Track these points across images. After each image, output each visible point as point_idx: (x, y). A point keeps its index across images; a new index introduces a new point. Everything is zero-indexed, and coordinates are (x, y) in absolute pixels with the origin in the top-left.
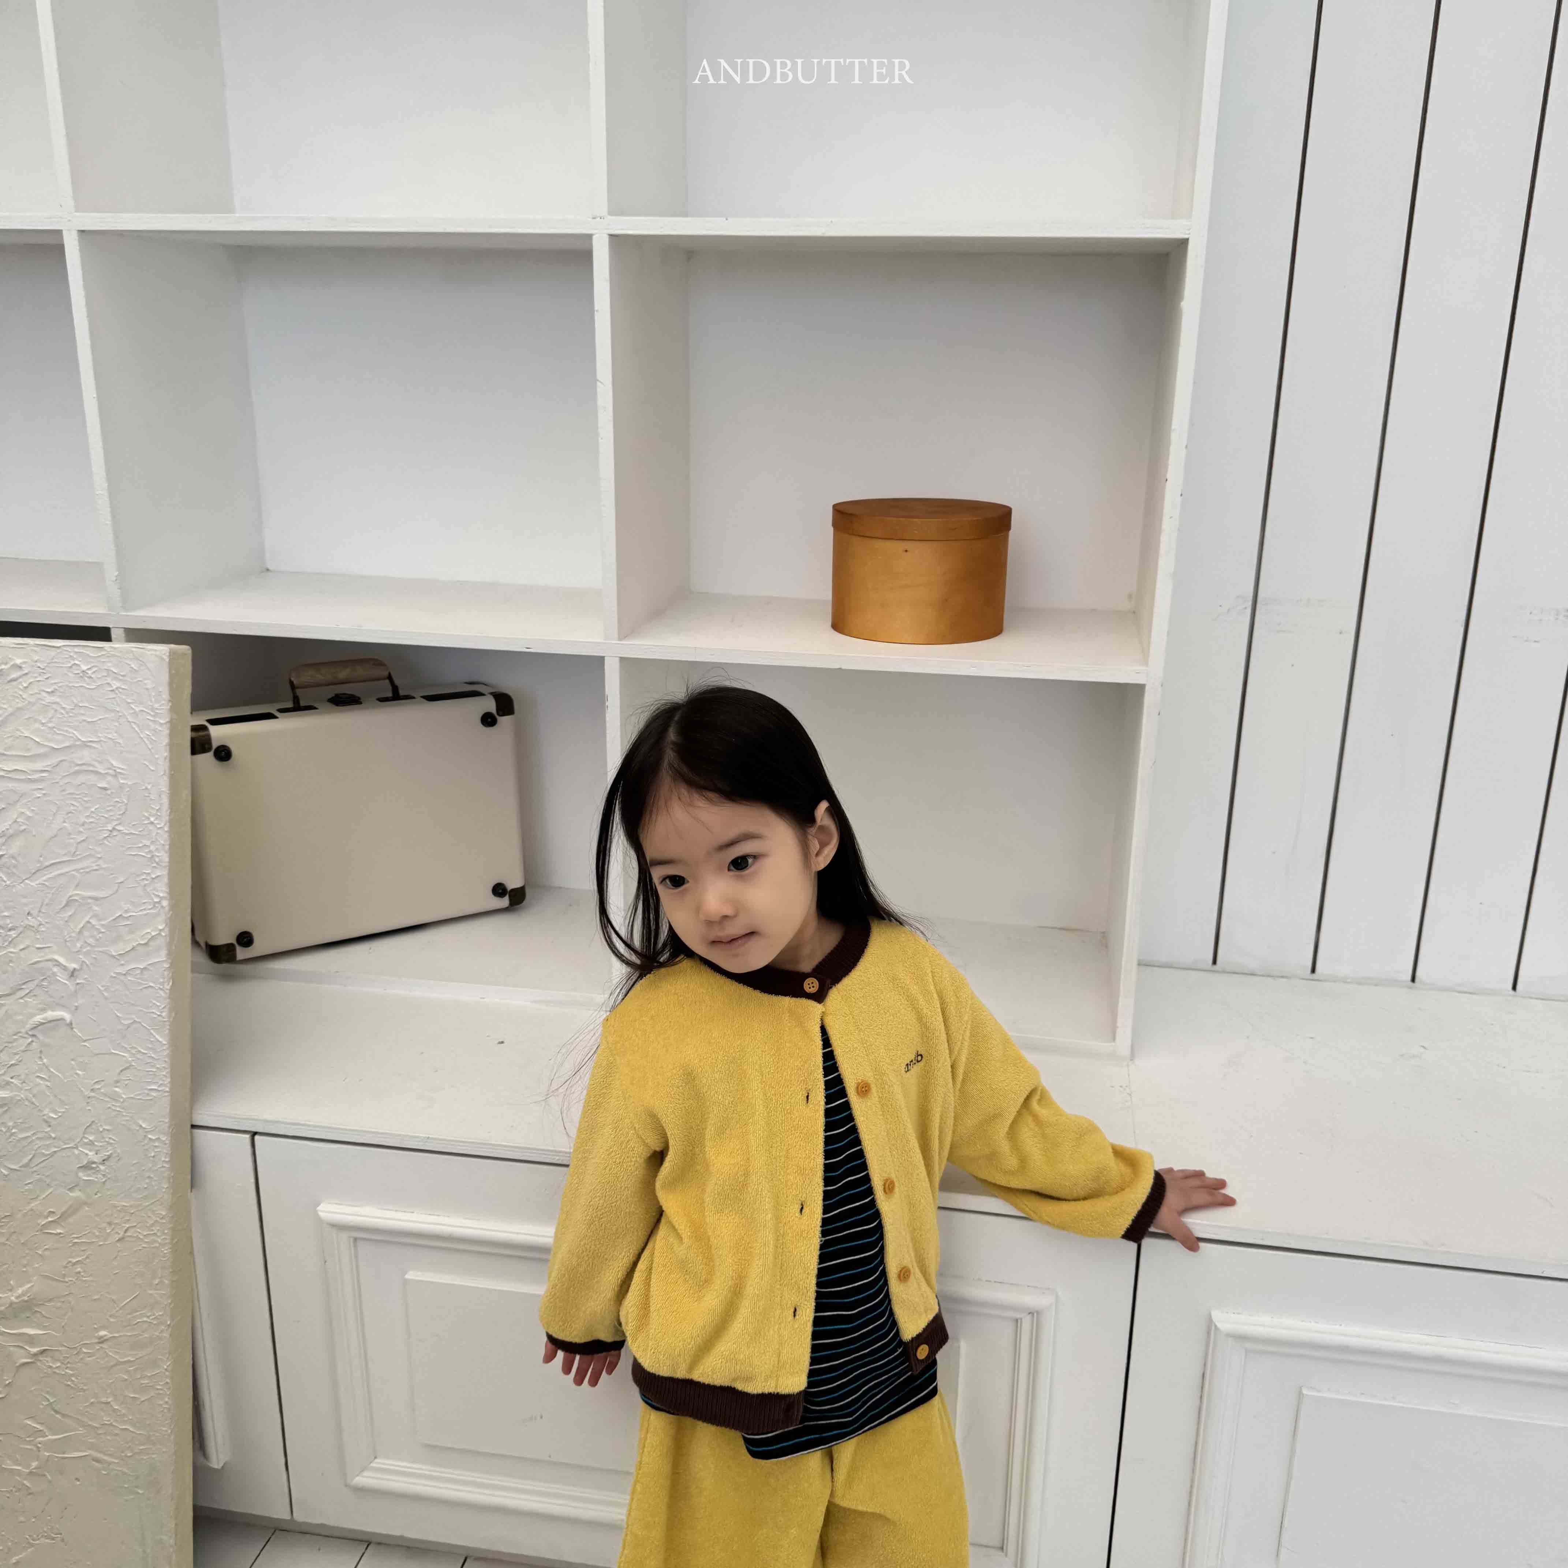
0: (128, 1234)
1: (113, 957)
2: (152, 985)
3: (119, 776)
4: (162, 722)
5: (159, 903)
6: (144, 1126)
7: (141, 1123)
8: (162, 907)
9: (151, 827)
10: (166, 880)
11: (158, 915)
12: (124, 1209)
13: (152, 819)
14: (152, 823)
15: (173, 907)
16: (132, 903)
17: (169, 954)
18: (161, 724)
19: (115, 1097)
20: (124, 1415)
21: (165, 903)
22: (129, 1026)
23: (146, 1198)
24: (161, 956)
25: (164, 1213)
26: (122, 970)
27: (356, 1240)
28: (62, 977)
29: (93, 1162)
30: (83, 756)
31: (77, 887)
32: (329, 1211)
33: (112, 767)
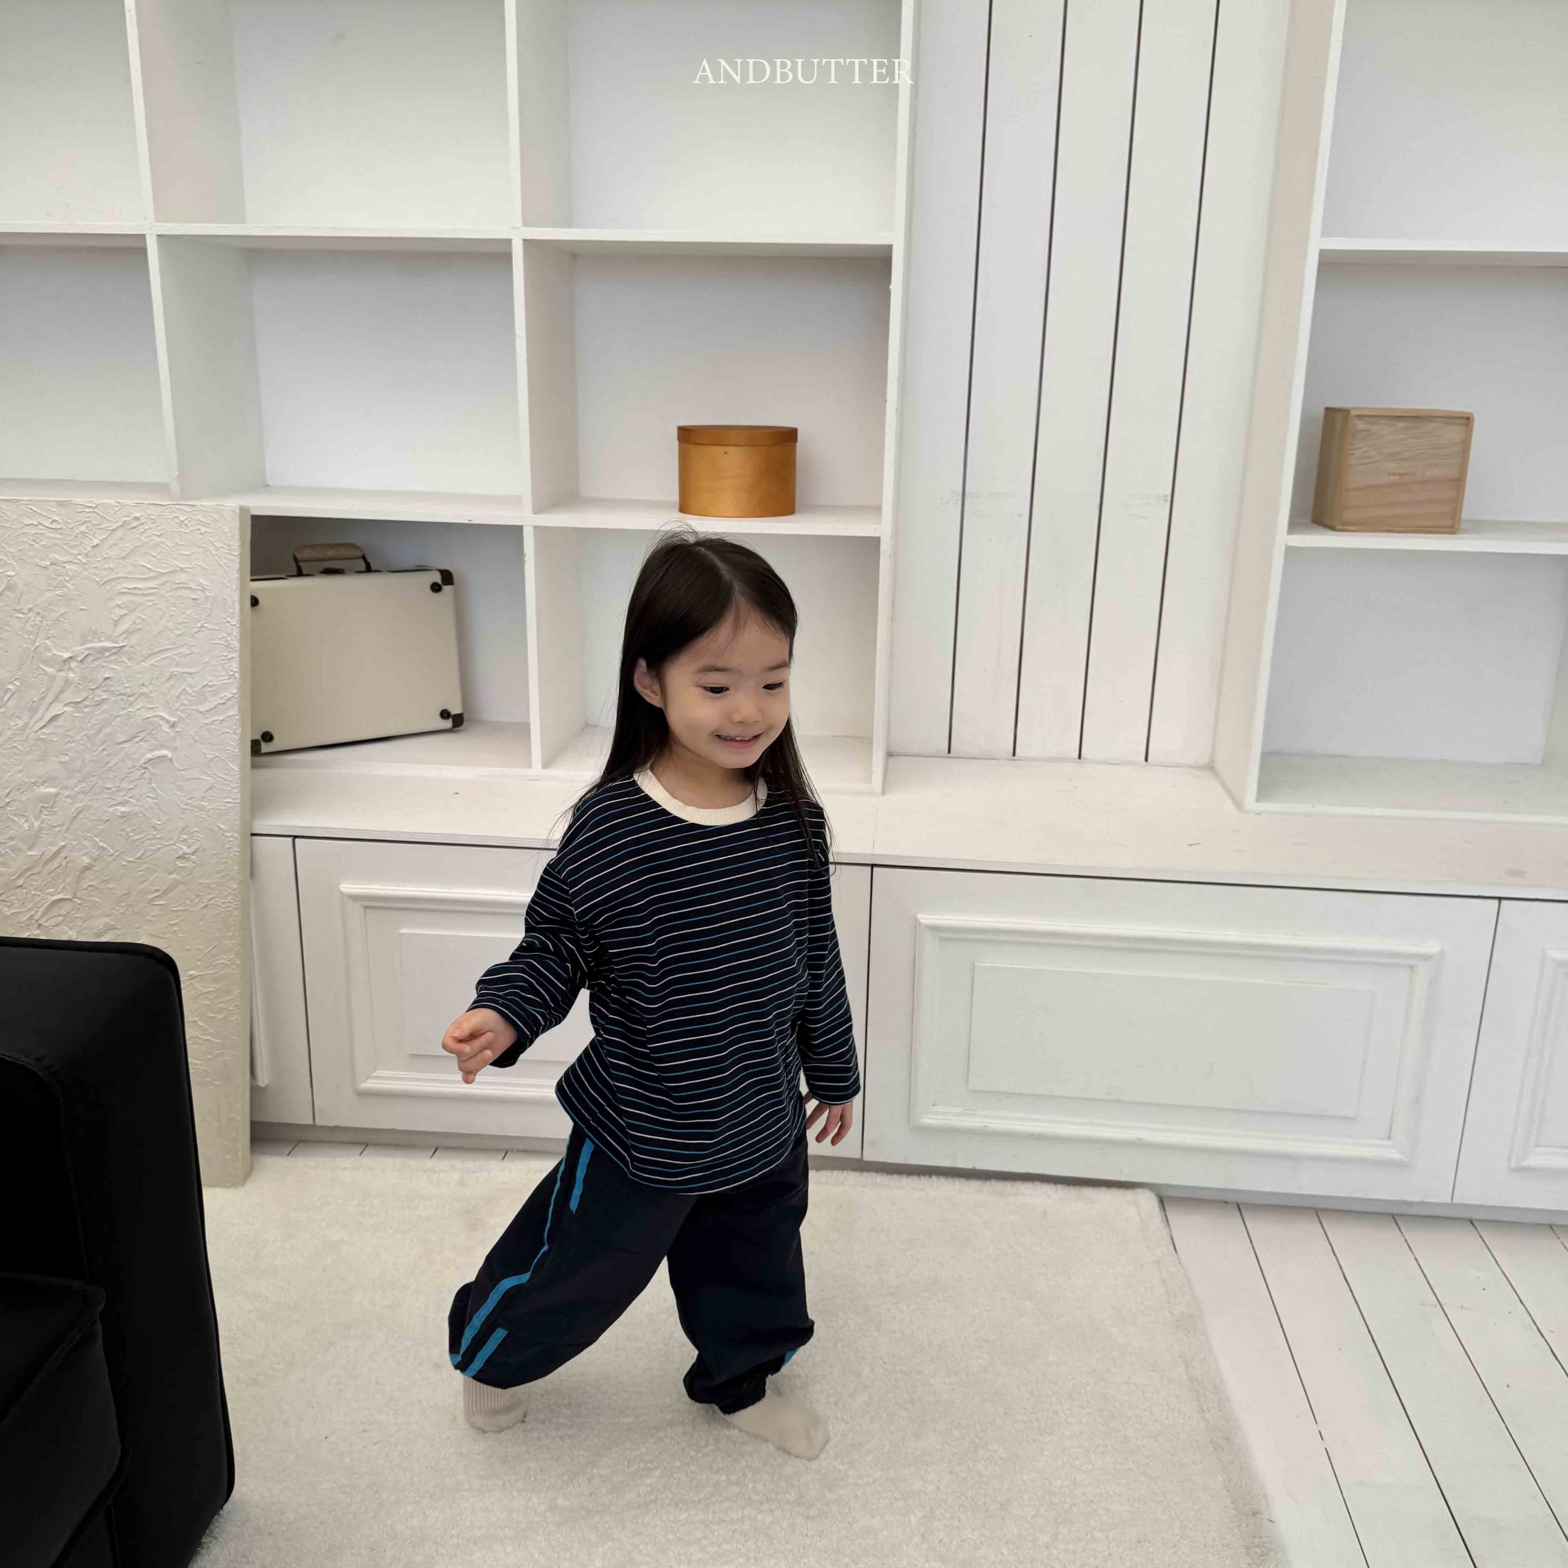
0: (211, 902)
1: (201, 712)
2: (228, 730)
3: (206, 590)
4: (235, 553)
5: (233, 675)
6: (222, 827)
7: (220, 825)
8: (235, 678)
9: (227, 624)
10: (237, 660)
11: (232, 683)
12: (208, 886)
13: (228, 619)
14: (228, 622)
15: (243, 678)
16: (214, 675)
17: (240, 710)
18: (235, 556)
19: (202, 809)
20: (207, 1030)
21: (237, 675)
22: (212, 760)
23: (223, 877)
24: (234, 712)
25: (235, 886)
26: (206, 721)
27: (366, 907)
28: (165, 728)
29: (187, 854)
30: (182, 577)
31: (177, 666)
32: (347, 887)
33: (200, 585)
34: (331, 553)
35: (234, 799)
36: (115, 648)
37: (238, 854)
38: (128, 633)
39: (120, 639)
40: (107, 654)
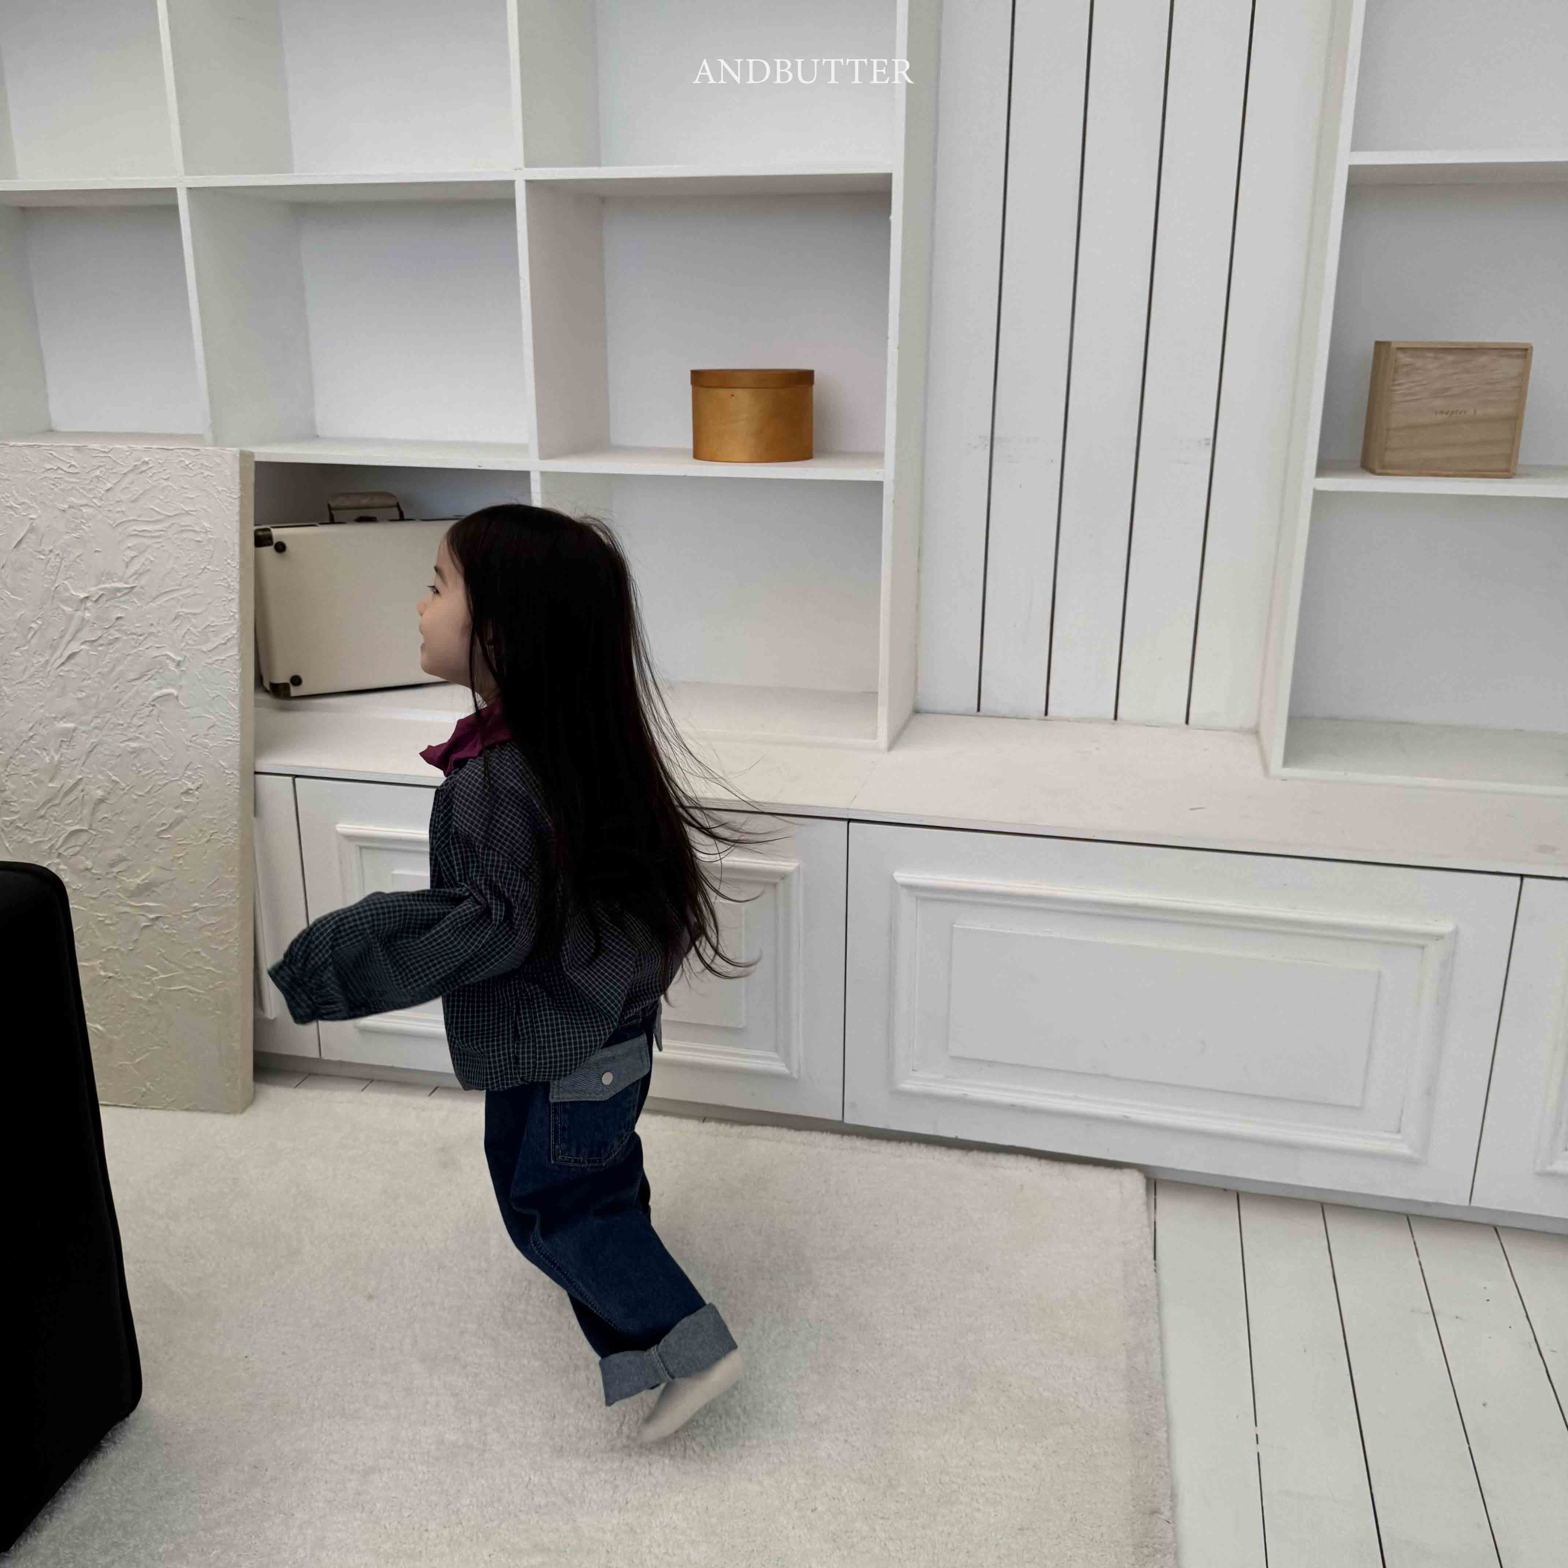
0: (213, 837)
1: (205, 652)
2: (228, 670)
3: (208, 533)
4: (235, 497)
5: (233, 616)
6: (222, 764)
7: (221, 762)
8: (235, 619)
9: (229, 566)
10: (237, 601)
11: (232, 624)
12: (210, 821)
13: (229, 561)
14: (229, 563)
15: (242, 620)
16: (216, 616)
17: (239, 651)
19: (205, 746)
20: (209, 961)
21: (237, 616)
22: (214, 698)
23: (224, 813)
24: (234, 651)
25: (236, 823)
26: (210, 661)
27: (361, 848)
28: (172, 666)
29: (191, 789)
30: (186, 521)
31: (182, 606)
32: (344, 827)
33: (204, 527)
34: (365, 501)
35: (234, 737)
36: (127, 588)
37: (237, 791)
38: (138, 574)
39: (131, 580)
40: (119, 595)
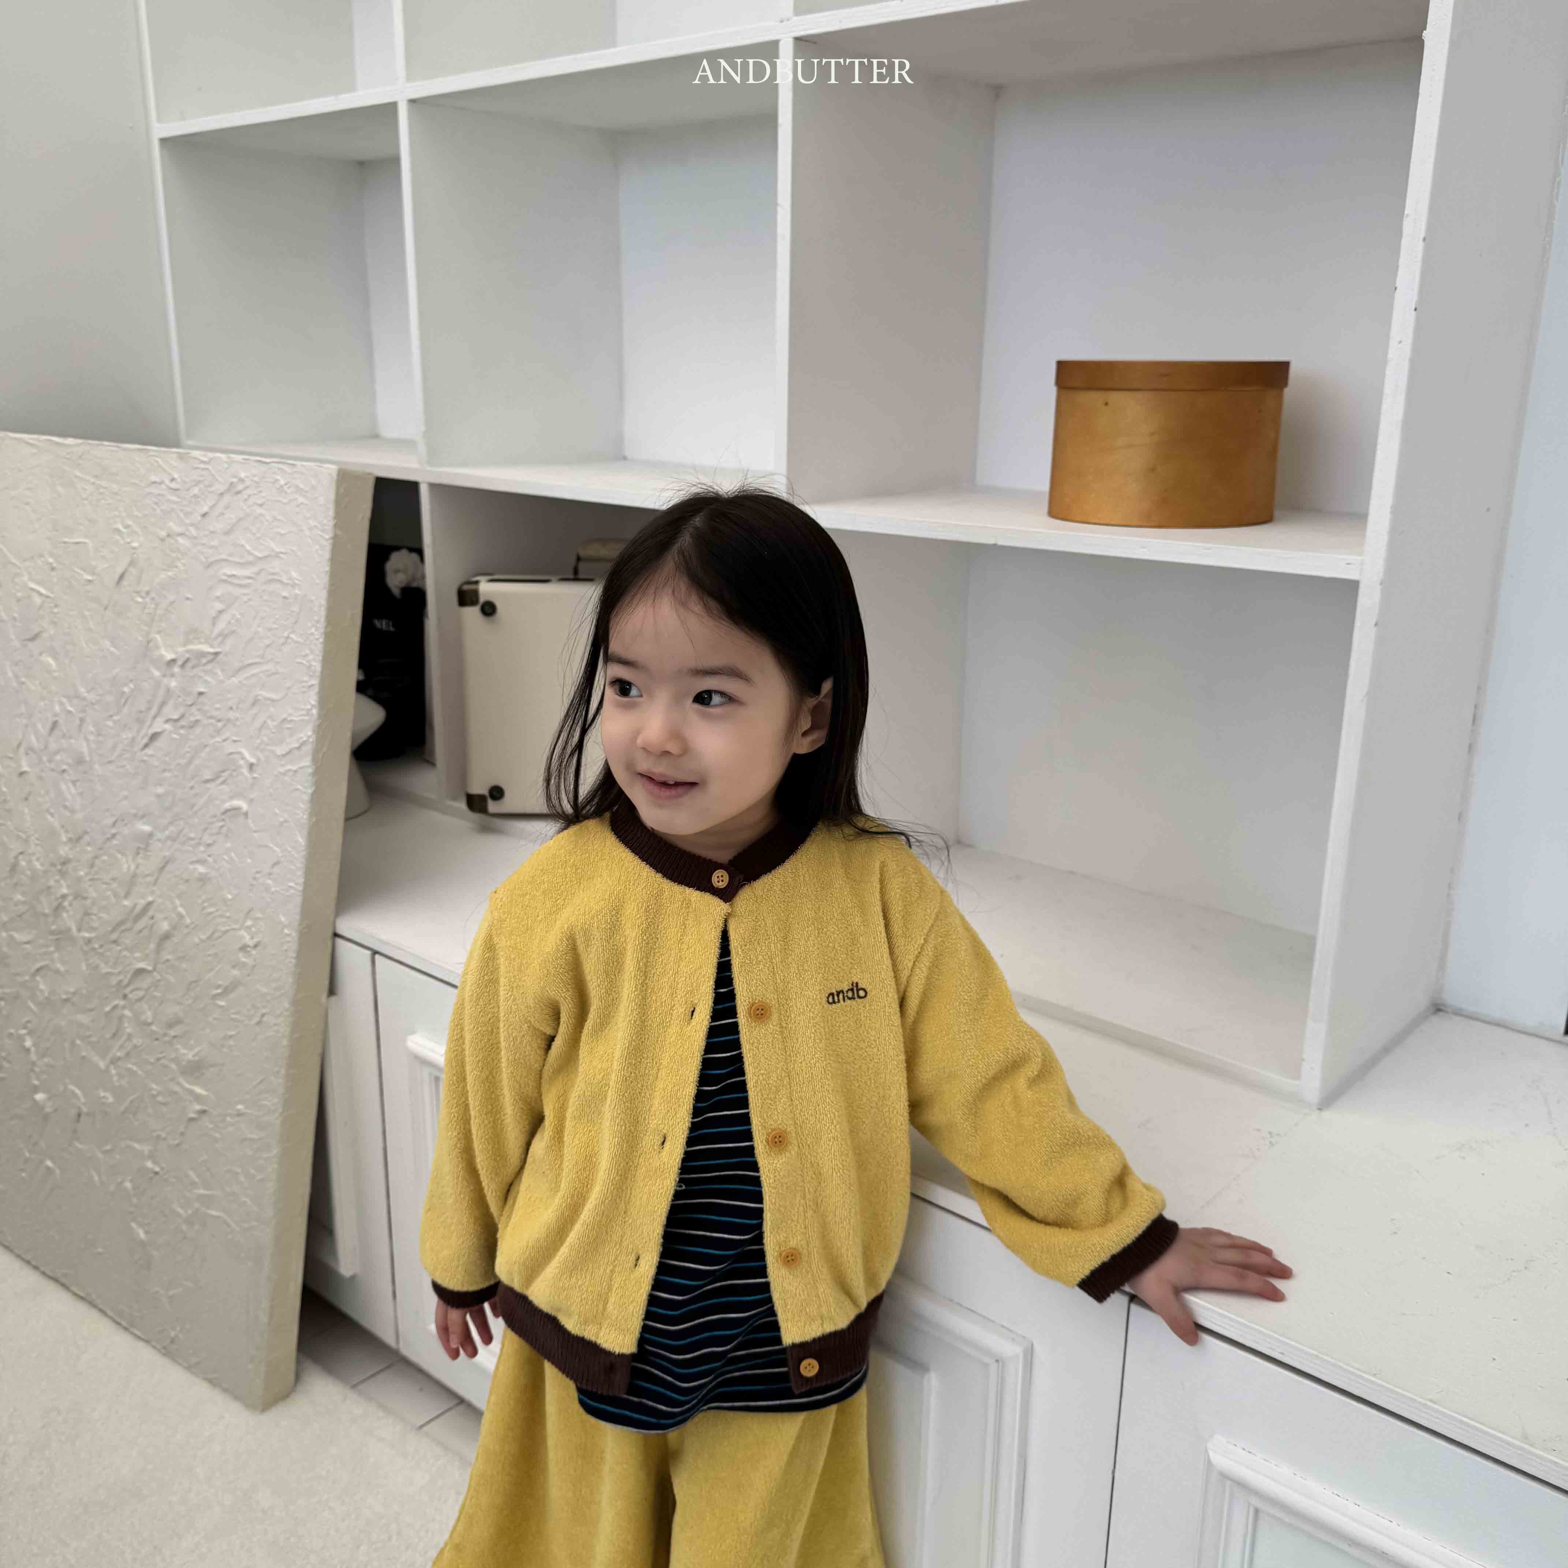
1: (278, 757)
2: (300, 787)
3: (296, 587)
4: (327, 537)
5: (311, 710)
8: (313, 715)
9: (313, 638)
10: (316, 689)
11: (308, 721)
12: (263, 995)
13: (313, 630)
14: (313, 634)
16: (294, 708)
17: (314, 760)
18: (326, 540)
19: (267, 888)
20: (246, 1189)
21: (315, 711)
22: (282, 824)
23: (277, 988)
24: (307, 762)
25: (288, 1006)
26: (282, 770)
28: (245, 771)
29: (249, 946)
33: (290, 578)
36: (209, 653)
38: (224, 636)
39: (216, 643)
40: (204, 661)
